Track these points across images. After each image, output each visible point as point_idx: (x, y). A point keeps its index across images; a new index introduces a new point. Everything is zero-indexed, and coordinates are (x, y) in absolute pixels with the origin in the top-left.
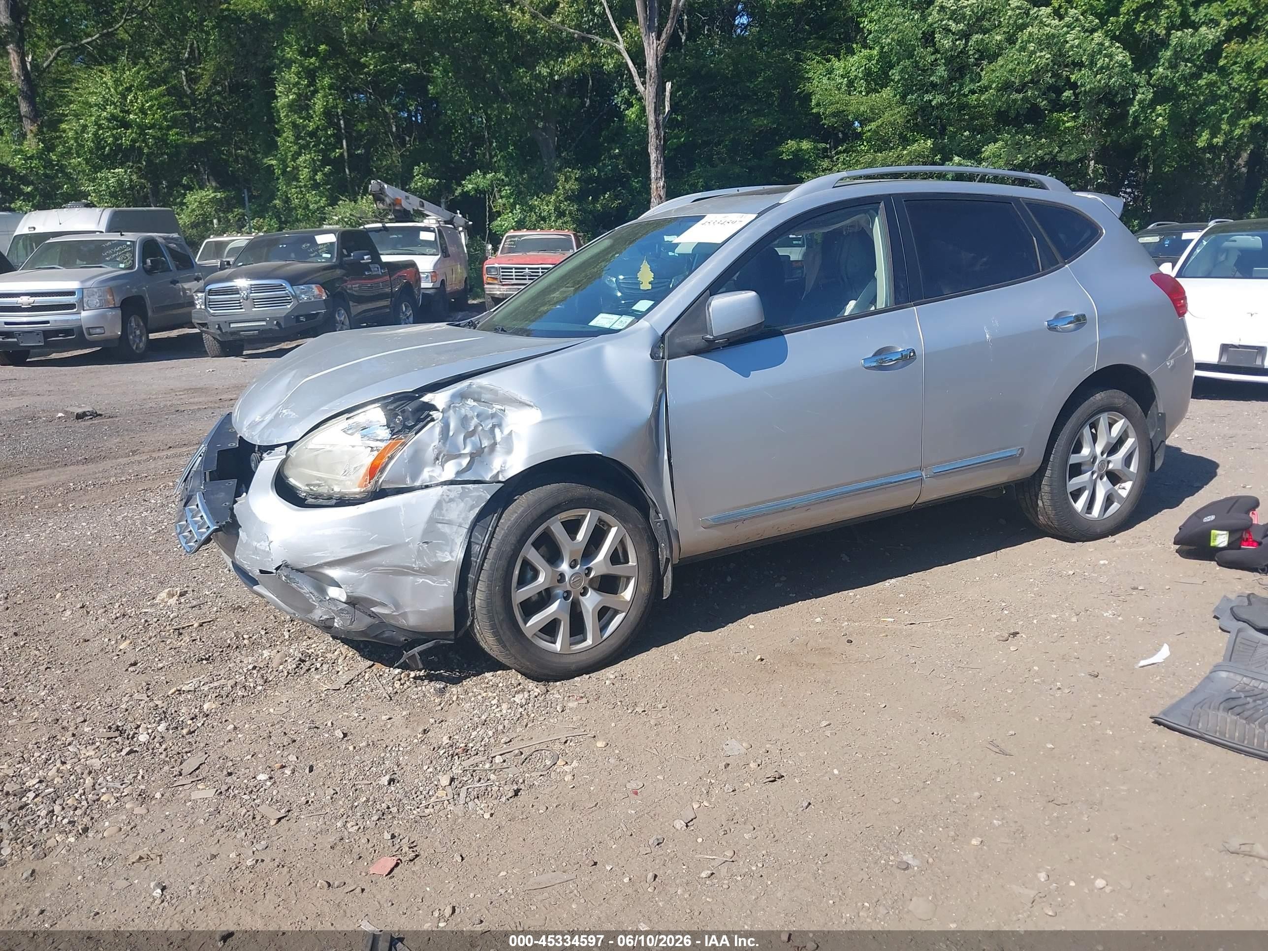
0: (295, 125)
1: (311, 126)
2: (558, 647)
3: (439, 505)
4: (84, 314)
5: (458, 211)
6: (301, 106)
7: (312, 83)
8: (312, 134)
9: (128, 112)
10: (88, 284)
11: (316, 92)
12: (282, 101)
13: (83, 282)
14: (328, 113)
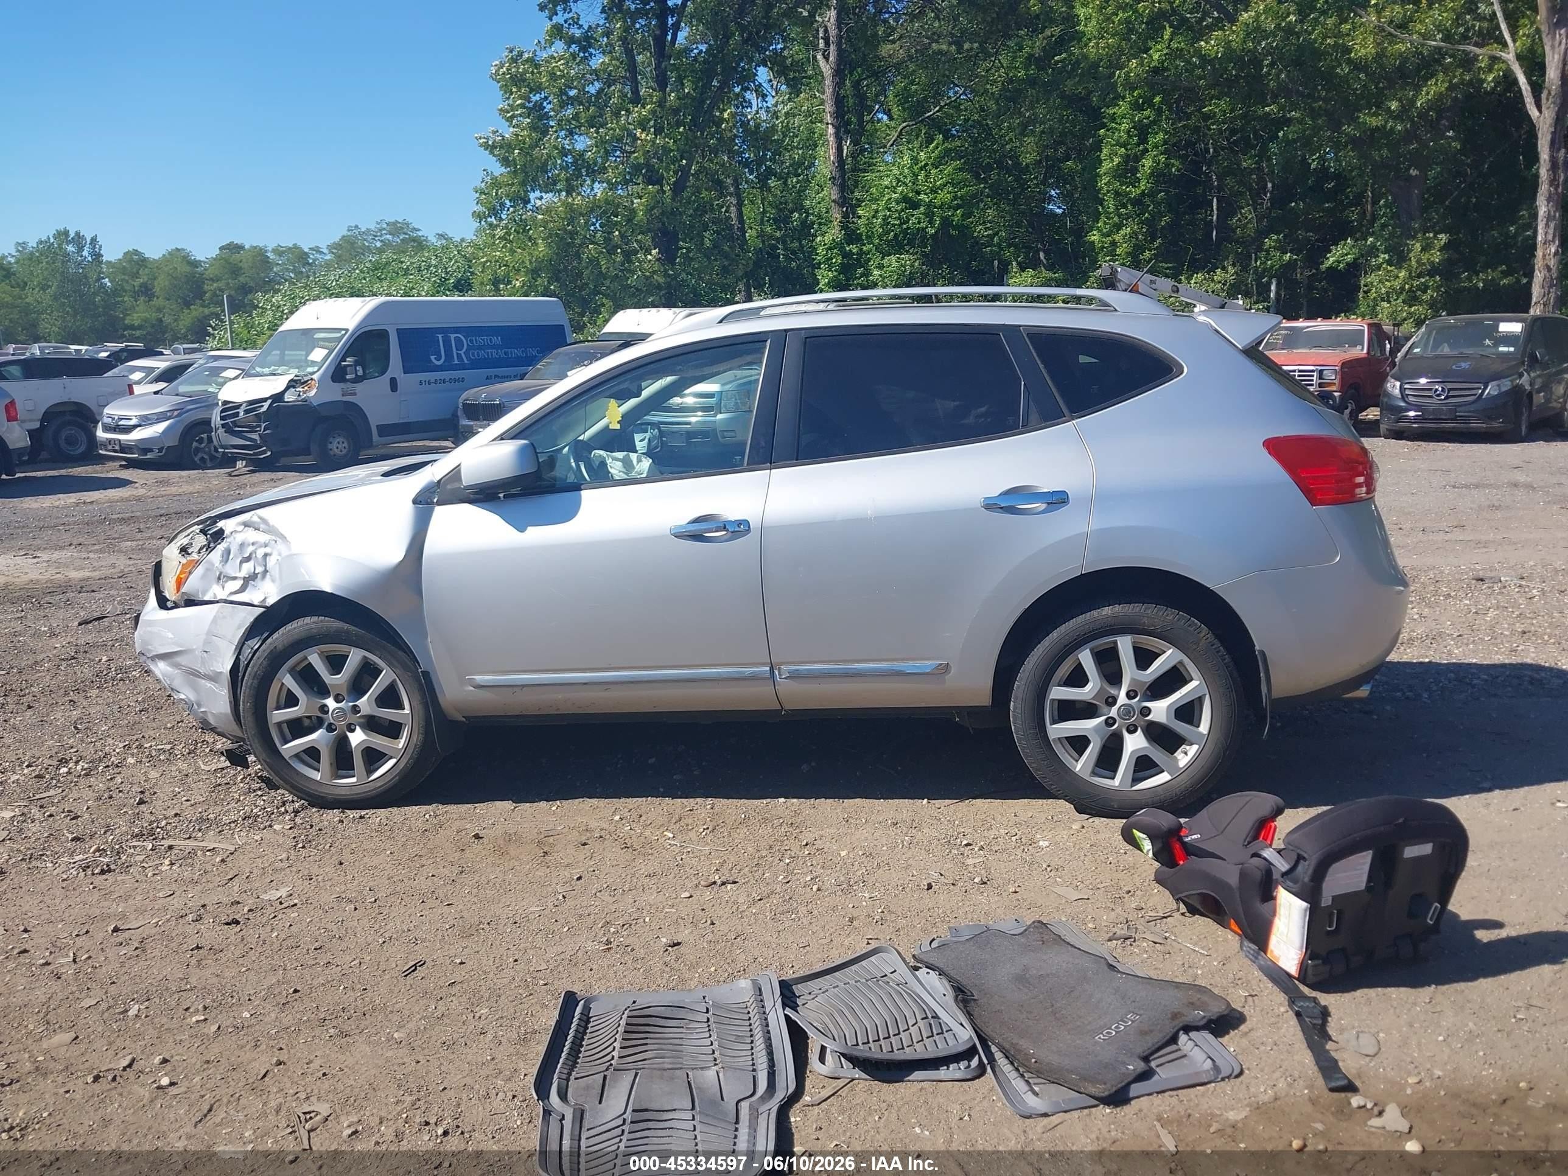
0: (1117, 193)
1: (1135, 192)
2: (317, 776)
3: (215, 620)
4: (720, 416)
5: (1240, 296)
6: (1127, 171)
7: (1143, 140)
8: (1137, 202)
9: (918, 193)
10: (727, 387)
11: (1146, 151)
12: (1106, 166)
13: (723, 385)
14: (1158, 175)
